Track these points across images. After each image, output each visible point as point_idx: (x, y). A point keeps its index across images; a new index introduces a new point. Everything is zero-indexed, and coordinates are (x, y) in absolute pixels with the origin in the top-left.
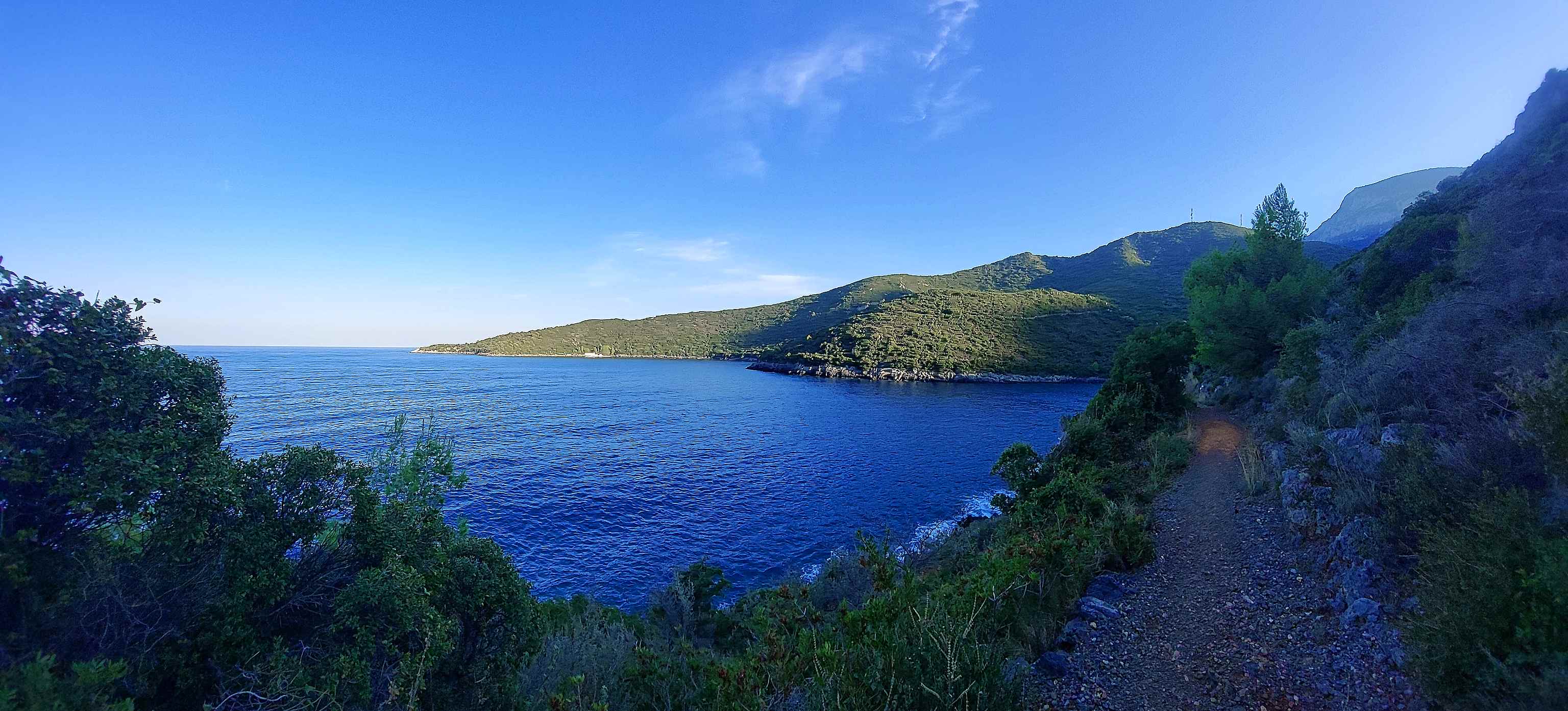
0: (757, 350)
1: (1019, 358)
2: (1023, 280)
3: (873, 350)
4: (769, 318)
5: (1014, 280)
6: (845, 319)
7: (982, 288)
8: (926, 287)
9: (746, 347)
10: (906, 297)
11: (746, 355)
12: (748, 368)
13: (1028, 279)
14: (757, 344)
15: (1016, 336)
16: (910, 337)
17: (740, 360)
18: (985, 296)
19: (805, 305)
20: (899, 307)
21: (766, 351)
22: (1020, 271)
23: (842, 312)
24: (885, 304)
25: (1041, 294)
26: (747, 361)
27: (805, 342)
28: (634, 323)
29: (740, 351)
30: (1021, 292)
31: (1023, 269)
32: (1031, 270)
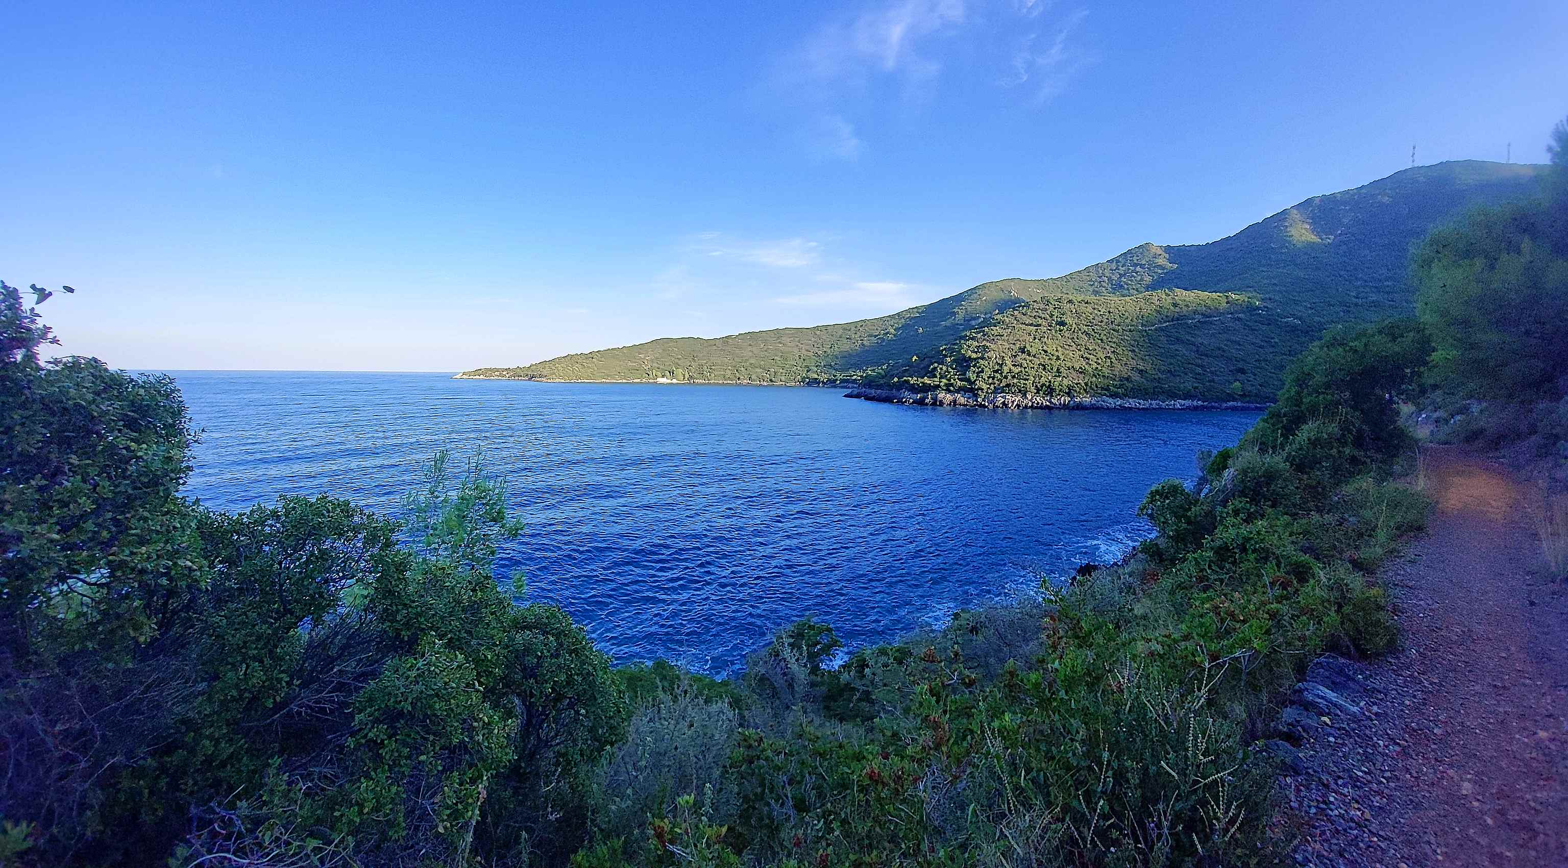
0: (857, 375)
1: (1136, 377)
2: (1142, 280)
3: (988, 372)
4: (870, 336)
5: (1132, 281)
6: (957, 334)
7: (1096, 293)
8: (1038, 294)
9: (842, 370)
10: (1019, 307)
11: (842, 381)
12: (845, 396)
13: (1148, 279)
14: (857, 366)
15: (1133, 351)
16: (1024, 356)
17: (835, 387)
18: (1100, 303)
19: (911, 319)
20: (1012, 319)
21: (868, 375)
22: (1138, 269)
23: (954, 326)
24: (999, 317)
25: (1164, 296)
26: (842, 387)
27: (910, 365)
28: (711, 342)
29: (835, 376)
30: (1140, 296)
31: (1142, 266)
32: (1151, 267)
